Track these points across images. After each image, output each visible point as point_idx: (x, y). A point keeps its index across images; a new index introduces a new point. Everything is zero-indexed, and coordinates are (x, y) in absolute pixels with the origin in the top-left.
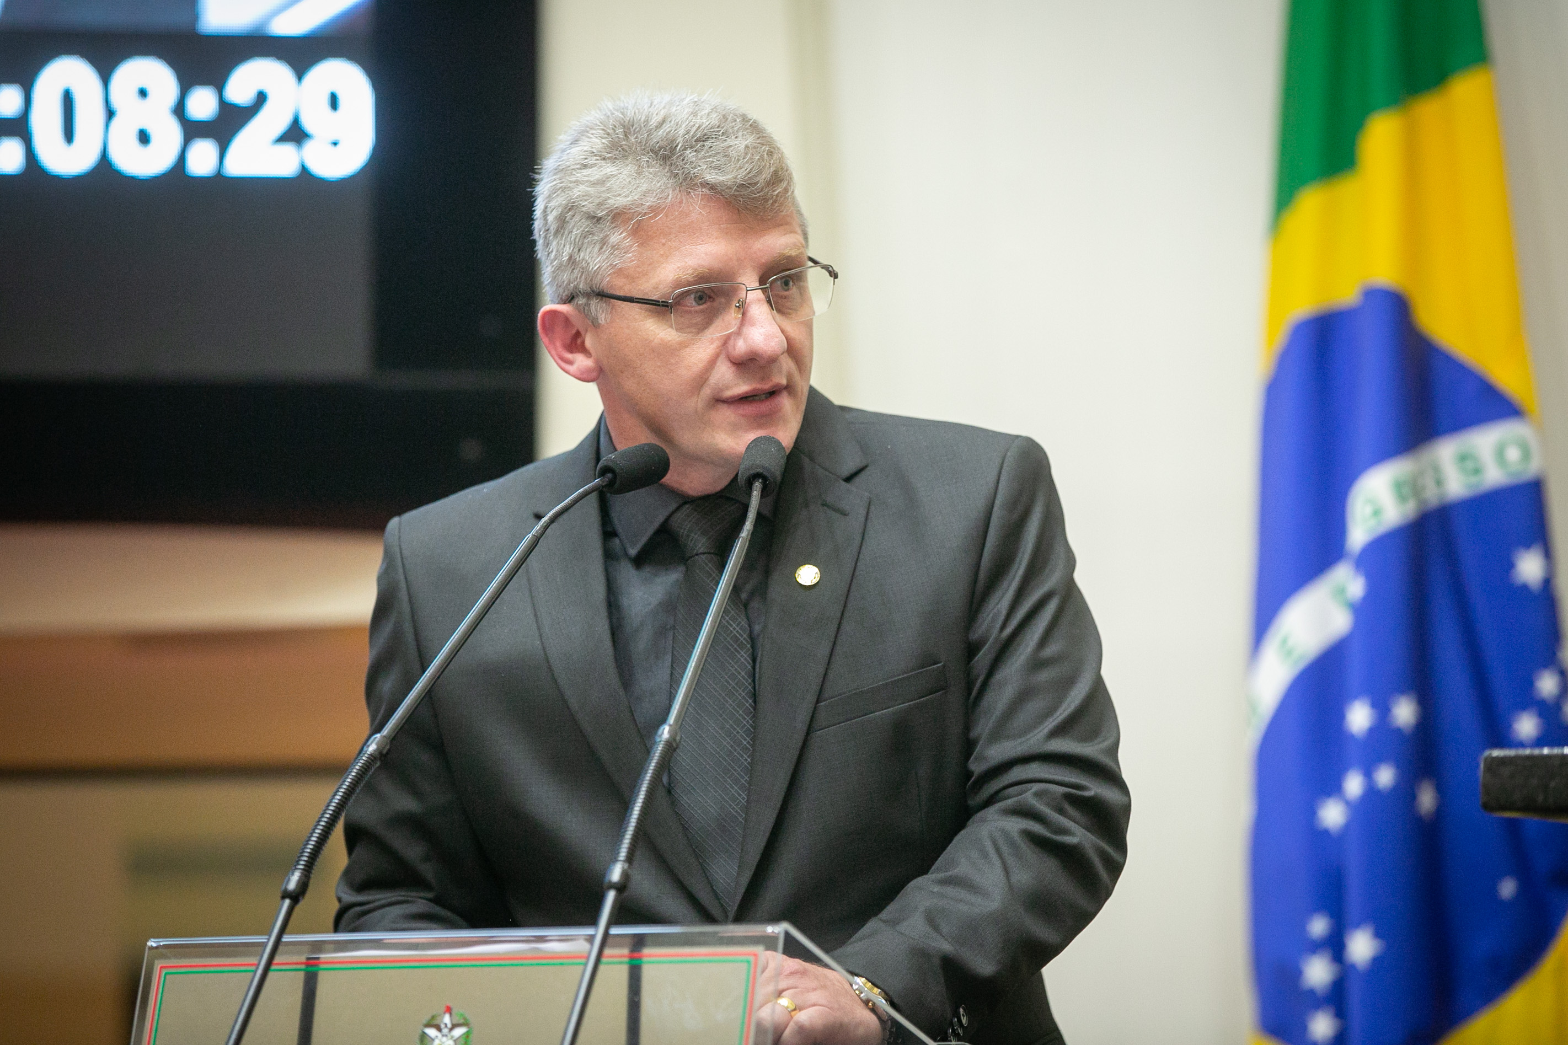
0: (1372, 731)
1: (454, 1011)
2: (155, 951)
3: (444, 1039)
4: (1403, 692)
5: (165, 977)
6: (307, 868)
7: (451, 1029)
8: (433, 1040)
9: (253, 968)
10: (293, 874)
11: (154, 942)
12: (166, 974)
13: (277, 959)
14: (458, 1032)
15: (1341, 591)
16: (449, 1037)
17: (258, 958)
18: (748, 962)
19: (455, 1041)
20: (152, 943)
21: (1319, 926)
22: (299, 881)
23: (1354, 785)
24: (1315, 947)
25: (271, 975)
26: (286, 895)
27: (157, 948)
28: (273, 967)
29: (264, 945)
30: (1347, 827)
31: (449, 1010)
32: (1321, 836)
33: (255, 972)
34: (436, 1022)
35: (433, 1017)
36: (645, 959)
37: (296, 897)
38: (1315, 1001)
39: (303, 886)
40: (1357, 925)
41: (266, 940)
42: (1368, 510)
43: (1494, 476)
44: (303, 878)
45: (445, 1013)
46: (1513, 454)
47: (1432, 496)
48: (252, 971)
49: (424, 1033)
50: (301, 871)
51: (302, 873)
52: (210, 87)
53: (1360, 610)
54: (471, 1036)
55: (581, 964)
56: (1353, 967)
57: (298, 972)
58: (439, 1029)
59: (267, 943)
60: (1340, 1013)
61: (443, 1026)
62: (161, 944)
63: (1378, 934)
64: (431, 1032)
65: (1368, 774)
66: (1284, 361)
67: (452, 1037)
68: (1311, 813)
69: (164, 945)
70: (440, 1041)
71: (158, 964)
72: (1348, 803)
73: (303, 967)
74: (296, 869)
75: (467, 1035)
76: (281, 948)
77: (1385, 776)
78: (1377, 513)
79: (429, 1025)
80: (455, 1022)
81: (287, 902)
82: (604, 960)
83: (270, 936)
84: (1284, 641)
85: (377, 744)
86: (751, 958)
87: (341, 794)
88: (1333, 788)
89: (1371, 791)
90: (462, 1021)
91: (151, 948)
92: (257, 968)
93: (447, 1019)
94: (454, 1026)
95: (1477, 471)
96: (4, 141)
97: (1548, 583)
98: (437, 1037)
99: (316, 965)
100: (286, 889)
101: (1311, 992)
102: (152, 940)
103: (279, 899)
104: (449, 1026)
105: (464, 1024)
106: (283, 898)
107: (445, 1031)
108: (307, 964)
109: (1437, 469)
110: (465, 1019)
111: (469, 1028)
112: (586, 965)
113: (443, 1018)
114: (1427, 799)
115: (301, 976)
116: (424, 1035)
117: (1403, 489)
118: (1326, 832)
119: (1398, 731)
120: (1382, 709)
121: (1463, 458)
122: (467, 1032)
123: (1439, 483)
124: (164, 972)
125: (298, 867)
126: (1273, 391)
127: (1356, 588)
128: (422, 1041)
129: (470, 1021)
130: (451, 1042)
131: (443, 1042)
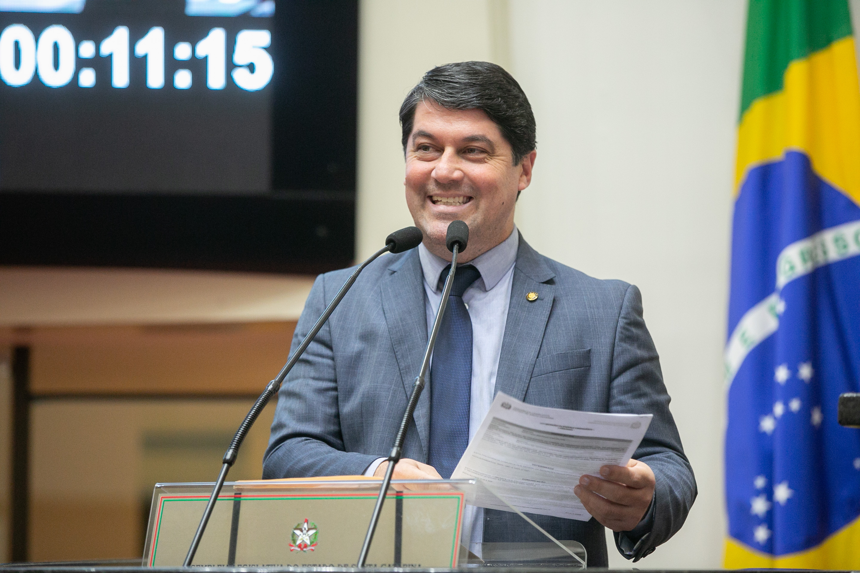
0: (788, 381)
1: (309, 522)
2: (159, 489)
3: (304, 536)
4: (805, 361)
5: (164, 503)
6: (236, 448)
7: (307, 531)
8: (299, 536)
9: (209, 498)
10: (229, 451)
11: (158, 484)
12: (164, 501)
13: (221, 494)
14: (312, 532)
15: (772, 309)
16: (307, 535)
17: (211, 493)
18: (459, 498)
19: (309, 537)
20: (157, 485)
21: (760, 482)
22: (232, 455)
23: (779, 409)
24: (758, 493)
25: (217, 502)
26: (225, 461)
27: (160, 488)
28: (219, 498)
29: (214, 487)
30: (775, 431)
31: (307, 521)
32: (762, 436)
33: (210, 501)
34: (300, 527)
35: (299, 525)
36: (404, 496)
37: (230, 463)
38: (758, 521)
39: (234, 457)
40: (780, 482)
41: (215, 484)
42: (787, 267)
43: (853, 250)
44: (234, 453)
45: (305, 522)
47: (821, 260)
48: (208, 500)
49: (294, 532)
50: (233, 449)
51: (233, 450)
52: (187, 43)
53: (782, 319)
54: (317, 534)
55: (376, 498)
56: (778, 503)
57: (230, 501)
58: (302, 531)
59: (216, 486)
60: (771, 527)
61: (303, 529)
62: (163, 485)
63: (790, 487)
64: (298, 532)
65: (786, 404)
66: (744, 188)
67: (308, 535)
68: (757, 424)
69: (164, 486)
70: (302, 537)
71: (160, 496)
72: (775, 418)
73: (233, 498)
74: (231, 448)
75: (316, 534)
76: (223, 488)
77: (795, 405)
78: (792, 268)
79: (296, 529)
80: (310, 527)
81: (226, 465)
82: (387, 496)
83: (217, 483)
84: (743, 335)
85: (273, 385)
86: (460, 496)
87: (254, 410)
88: (768, 410)
89: (788, 413)
90: (313, 527)
91: (157, 488)
92: (211, 499)
93: (305, 526)
94: (309, 529)
95: (845, 247)
96: (84, 70)
98: (300, 534)
99: (240, 497)
100: (225, 459)
101: (756, 516)
102: (158, 483)
103: (222, 463)
104: (307, 529)
105: (315, 528)
106: (224, 463)
107: (305, 532)
108: (235, 497)
109: (823, 245)
110: (315, 526)
111: (316, 530)
112: (378, 499)
113: (303, 525)
114: (817, 417)
115: (232, 503)
116: (294, 534)
117: (805, 256)
118: (764, 434)
119: (802, 381)
120: (794, 370)
121: (837, 240)
122: (316, 532)
123: (825, 253)
124: (163, 500)
125: (232, 447)
126: (738, 205)
127: (781, 307)
128: (293, 537)
129: (317, 527)
130: (308, 538)
131: (304, 537)
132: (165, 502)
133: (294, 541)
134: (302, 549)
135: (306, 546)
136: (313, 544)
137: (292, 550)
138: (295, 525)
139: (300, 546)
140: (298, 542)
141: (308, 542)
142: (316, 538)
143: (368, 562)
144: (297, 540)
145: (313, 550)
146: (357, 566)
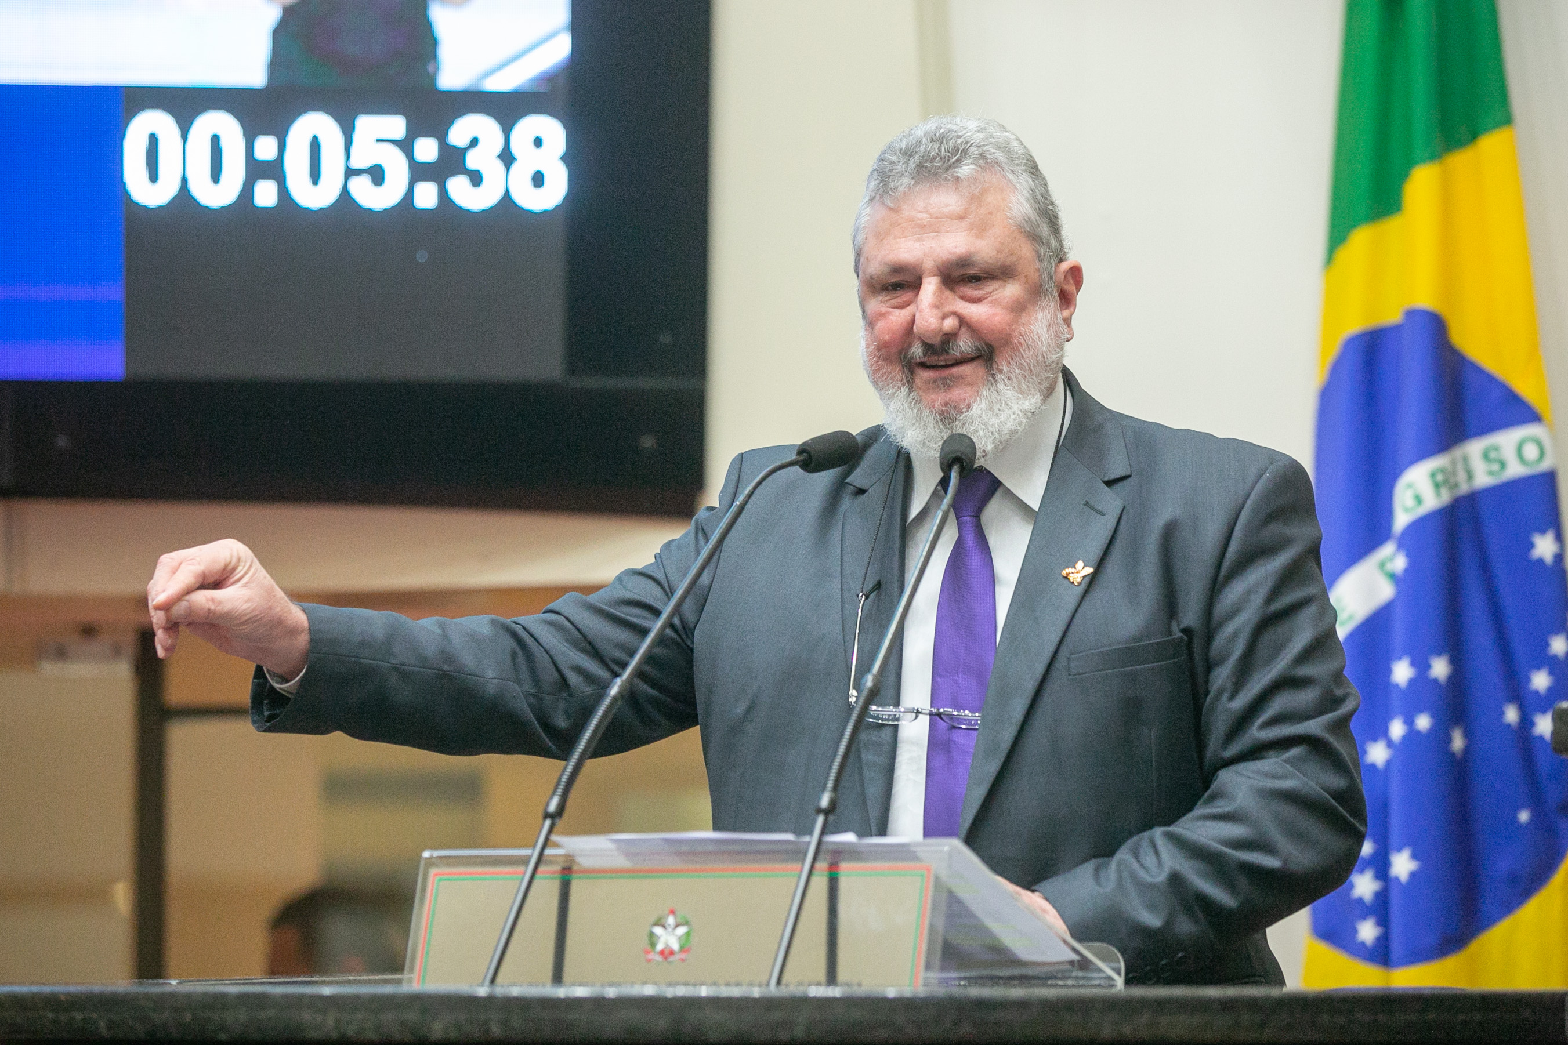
0: (1412, 684)
1: (678, 913)
2: (430, 860)
3: (669, 936)
4: (1439, 652)
5: (438, 883)
6: (564, 794)
7: (674, 929)
8: (660, 937)
9: (520, 876)
10: (552, 798)
11: (428, 853)
12: (440, 880)
13: (540, 869)
14: (682, 930)
15: (1384, 566)
16: (673, 934)
17: (524, 868)
18: (922, 876)
19: (677, 938)
20: (426, 854)
22: (557, 805)
23: (1397, 729)
24: (1365, 865)
26: (547, 815)
27: (431, 858)
28: (538, 875)
30: (1389, 763)
31: (672, 912)
32: (1368, 770)
33: (522, 879)
34: (662, 922)
35: (659, 918)
37: (556, 817)
38: (1363, 910)
39: (562, 806)
40: (1399, 850)
42: (1409, 498)
43: (1515, 470)
44: (562, 801)
45: (669, 914)
46: (1531, 452)
47: (1464, 486)
48: (519, 878)
49: (652, 931)
50: (559, 795)
51: (560, 797)
52: (434, 136)
53: (1402, 582)
54: (691, 935)
56: (1396, 880)
57: (550, 880)
58: (665, 928)
59: (532, 855)
60: (1383, 921)
61: (668, 925)
62: (435, 855)
63: (1416, 855)
64: (658, 930)
65: (1409, 722)
66: (1336, 368)
67: (675, 935)
69: (437, 856)
70: (666, 937)
71: (433, 872)
72: (1391, 744)
73: (559, 875)
74: (555, 794)
75: (688, 934)
76: (545, 860)
77: (1423, 722)
78: (1419, 500)
79: (657, 923)
80: (678, 922)
81: (548, 822)
82: (815, 872)
86: (926, 870)
88: (1379, 732)
89: (1412, 734)
90: (684, 921)
91: (426, 858)
93: (671, 920)
94: (677, 926)
95: (1503, 465)
97: (1559, 558)
98: (663, 934)
99: (569, 874)
100: (547, 812)
101: (1360, 902)
102: (427, 851)
103: (541, 818)
104: (673, 925)
105: (686, 923)
106: (545, 817)
107: (670, 929)
108: (562, 874)
109: (1465, 459)
110: (686, 919)
111: (689, 927)
113: (667, 919)
114: (1458, 742)
115: (558, 882)
116: (652, 934)
117: (1439, 482)
118: (1372, 767)
119: (1436, 681)
120: (1421, 666)
121: (1487, 454)
122: (688, 931)
123: (1470, 475)
124: (438, 878)
126: (1326, 396)
127: (1400, 563)
128: (650, 938)
129: (691, 922)
130: (675, 939)
131: (669, 938)
132: (442, 882)
133: (653, 945)
134: (666, 958)
135: (672, 953)
136: (683, 949)
137: (649, 961)
138: (653, 919)
139: (662, 953)
140: (660, 947)
141: (675, 946)
142: (690, 940)
143: (786, 978)
144: (657, 943)
145: (683, 960)
146: (768, 984)
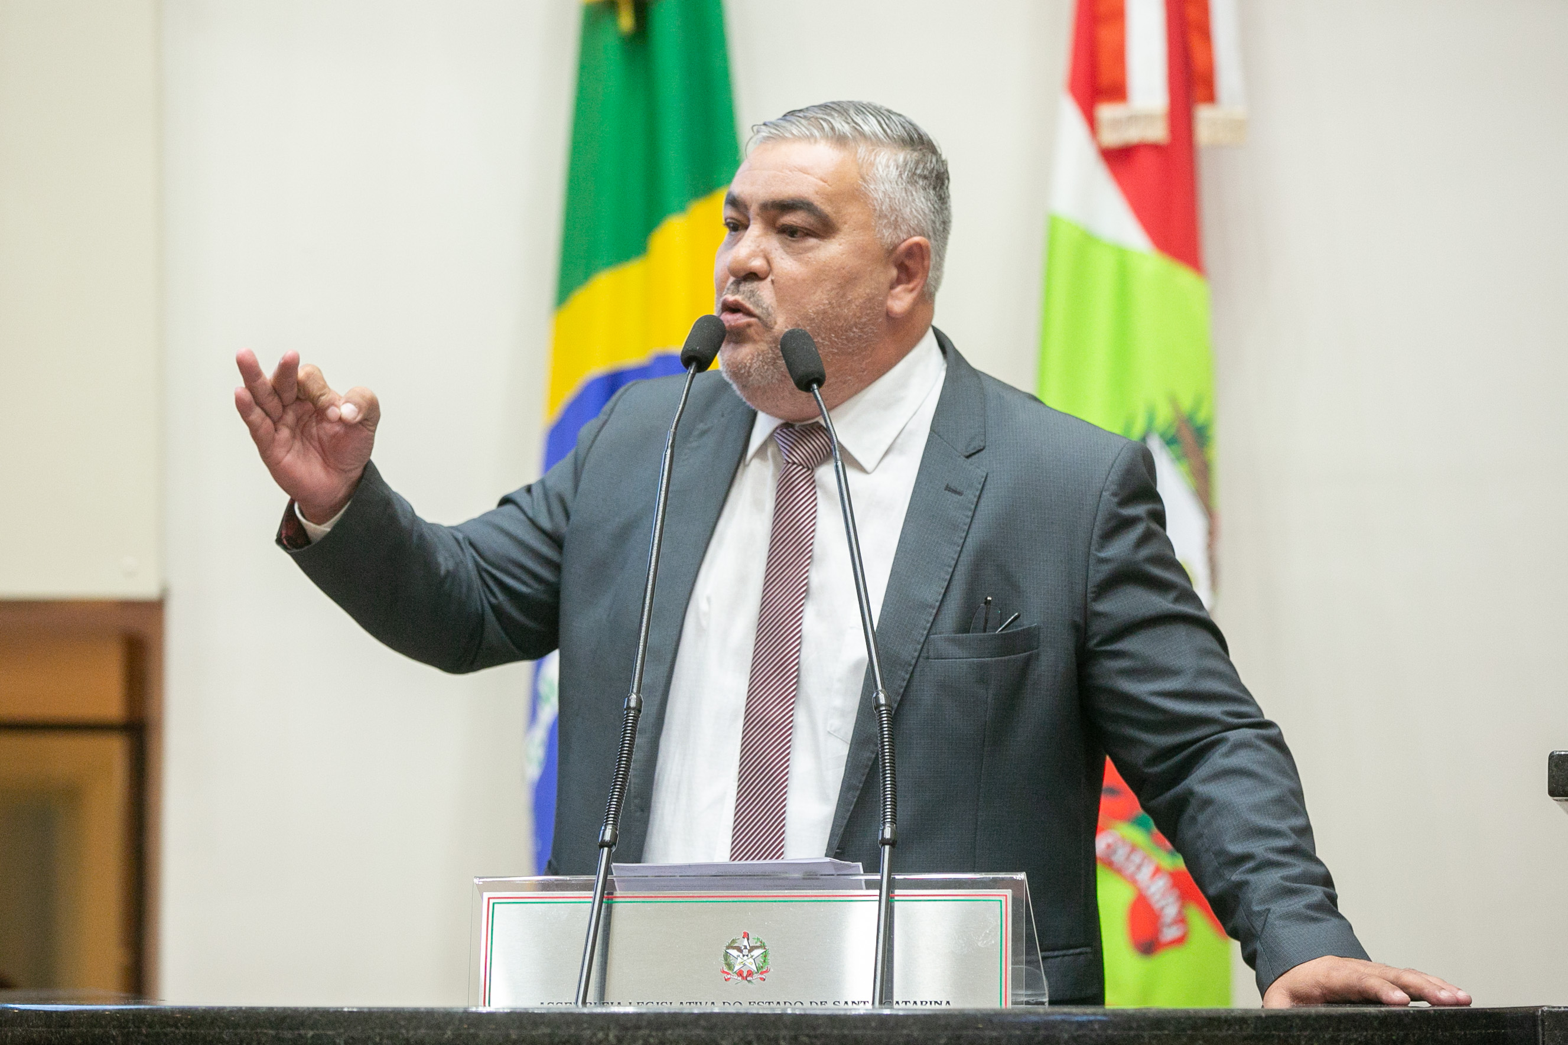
3: (746, 958)
7: (750, 951)
8: (736, 959)
14: (757, 953)
19: (754, 960)
29: (595, 883)
31: (746, 936)
34: (736, 945)
35: (733, 941)
36: (899, 899)
41: (596, 879)
45: (743, 938)
49: (727, 953)
54: (767, 956)
58: (740, 951)
61: (742, 948)
64: (734, 952)
67: (751, 957)
70: (742, 959)
75: (764, 955)
80: (753, 945)
83: (599, 877)
86: (1002, 898)
90: (759, 944)
93: (745, 943)
94: (753, 948)
98: (738, 956)
104: (748, 948)
105: (762, 946)
107: (745, 952)
110: (761, 943)
111: (765, 949)
113: (742, 942)
116: (727, 956)
122: (764, 952)
125: (610, 822)
128: (726, 959)
129: (766, 944)
130: (751, 960)
131: (745, 961)
132: (495, 905)
133: (730, 966)
134: (744, 978)
135: (750, 973)
136: (761, 970)
137: (727, 980)
138: (727, 942)
139: (740, 973)
140: (737, 968)
141: (754, 968)
142: (766, 961)
144: (735, 965)
145: (763, 980)
